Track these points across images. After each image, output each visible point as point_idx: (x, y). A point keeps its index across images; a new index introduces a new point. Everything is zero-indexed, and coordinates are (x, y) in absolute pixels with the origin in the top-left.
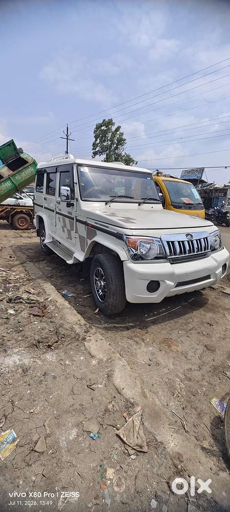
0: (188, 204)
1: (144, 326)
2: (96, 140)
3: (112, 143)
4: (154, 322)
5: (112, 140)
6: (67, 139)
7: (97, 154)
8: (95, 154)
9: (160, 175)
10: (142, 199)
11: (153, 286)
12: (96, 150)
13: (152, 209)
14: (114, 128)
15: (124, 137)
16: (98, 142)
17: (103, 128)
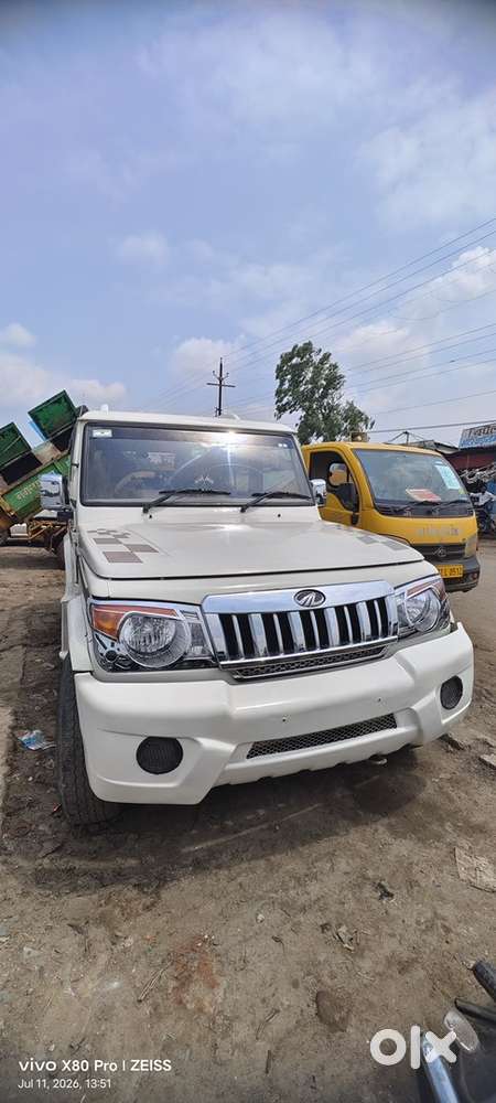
0: (422, 503)
1: (154, 881)
2: (282, 384)
3: (316, 387)
4: (199, 865)
5: (313, 381)
6: (221, 386)
7: (285, 410)
8: (281, 410)
9: (359, 438)
10: (254, 495)
11: (160, 753)
12: (284, 402)
13: (278, 520)
14: (316, 359)
15: (340, 372)
16: (286, 386)
17: (294, 361)
